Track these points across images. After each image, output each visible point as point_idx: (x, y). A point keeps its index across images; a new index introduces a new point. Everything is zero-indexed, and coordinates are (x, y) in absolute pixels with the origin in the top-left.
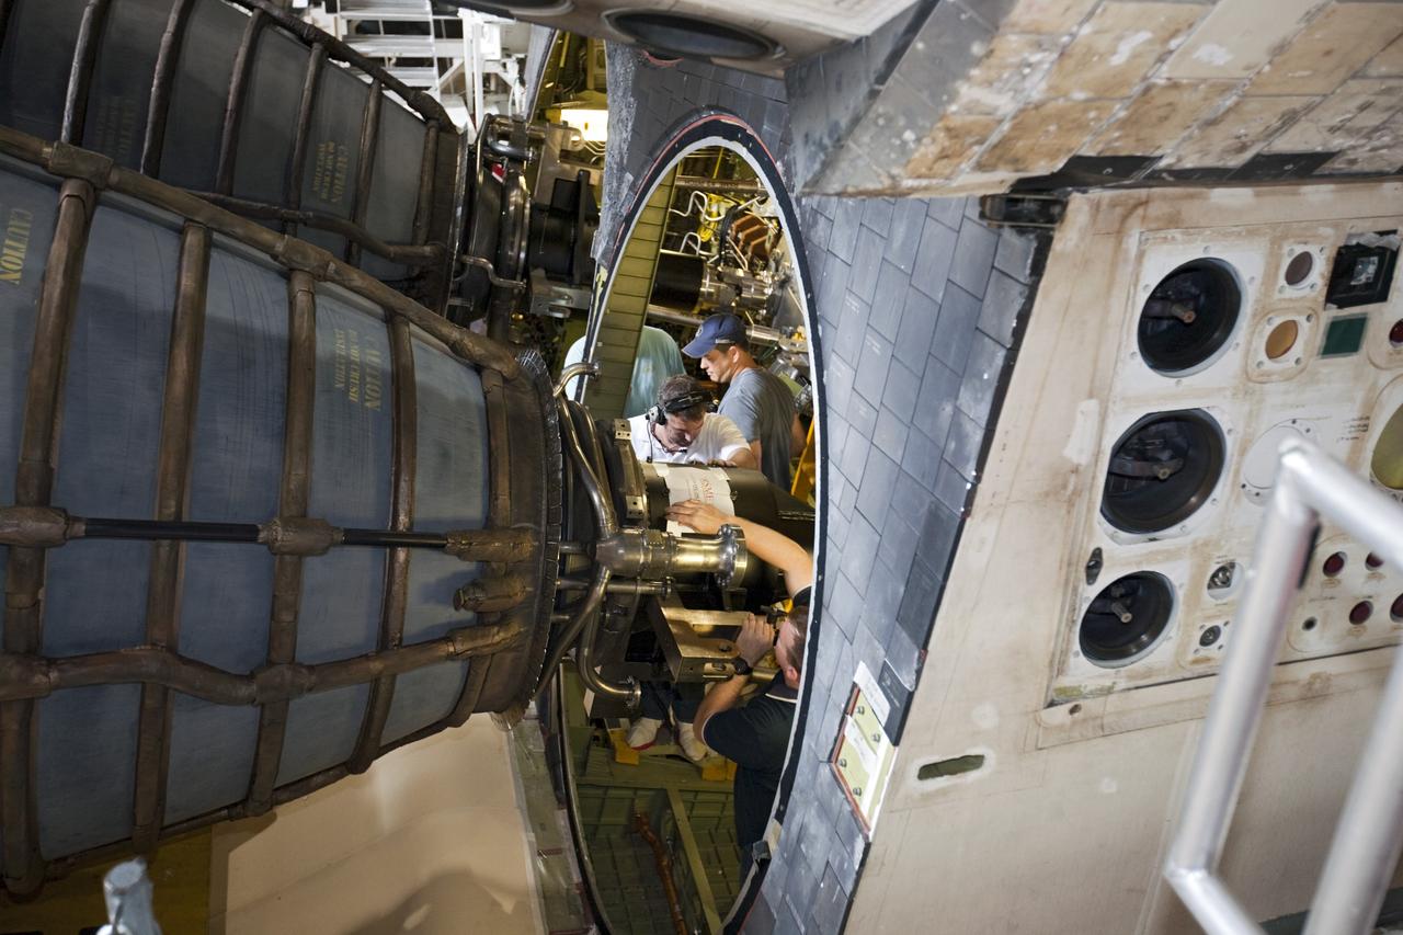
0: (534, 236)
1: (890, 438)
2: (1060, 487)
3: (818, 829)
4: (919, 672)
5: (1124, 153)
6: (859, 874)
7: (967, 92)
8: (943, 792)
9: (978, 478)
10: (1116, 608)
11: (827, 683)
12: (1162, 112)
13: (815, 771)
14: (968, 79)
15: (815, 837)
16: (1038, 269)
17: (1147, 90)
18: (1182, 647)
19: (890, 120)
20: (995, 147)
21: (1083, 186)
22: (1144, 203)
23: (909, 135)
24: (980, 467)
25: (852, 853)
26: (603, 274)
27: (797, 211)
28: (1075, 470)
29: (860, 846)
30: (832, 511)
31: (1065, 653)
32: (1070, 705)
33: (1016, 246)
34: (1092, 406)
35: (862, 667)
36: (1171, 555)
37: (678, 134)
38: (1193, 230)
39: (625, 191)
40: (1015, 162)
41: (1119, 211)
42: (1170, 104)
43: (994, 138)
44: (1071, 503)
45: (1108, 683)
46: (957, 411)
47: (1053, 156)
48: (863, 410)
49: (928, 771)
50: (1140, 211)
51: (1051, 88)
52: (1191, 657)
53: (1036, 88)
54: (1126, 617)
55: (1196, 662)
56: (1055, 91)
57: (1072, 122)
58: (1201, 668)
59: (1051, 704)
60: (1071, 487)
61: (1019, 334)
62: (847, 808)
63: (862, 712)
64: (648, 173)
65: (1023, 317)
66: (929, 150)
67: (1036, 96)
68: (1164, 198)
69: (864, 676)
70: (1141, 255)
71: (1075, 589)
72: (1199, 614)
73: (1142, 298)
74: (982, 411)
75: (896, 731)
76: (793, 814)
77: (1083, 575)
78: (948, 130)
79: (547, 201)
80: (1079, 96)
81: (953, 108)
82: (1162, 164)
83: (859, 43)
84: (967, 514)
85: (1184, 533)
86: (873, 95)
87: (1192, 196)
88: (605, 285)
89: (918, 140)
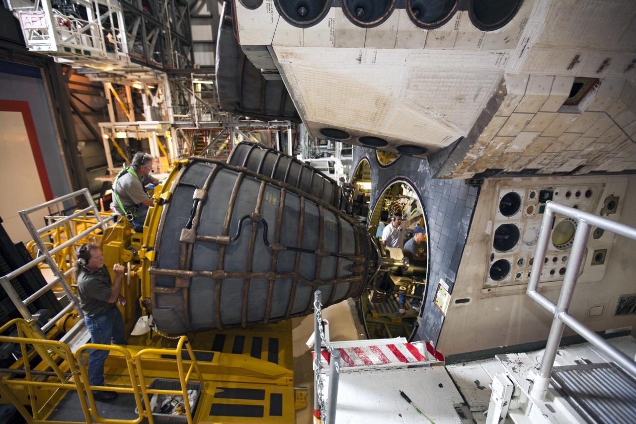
0: (354, 206)
1: (445, 232)
2: (485, 239)
3: (431, 316)
4: (456, 278)
5: (497, 168)
6: (443, 324)
7: (468, 155)
8: (461, 307)
9: (467, 236)
10: (497, 268)
11: (432, 285)
12: (505, 159)
13: (430, 304)
14: (468, 152)
15: (431, 318)
16: (479, 193)
17: (502, 154)
18: (512, 278)
19: (452, 161)
20: (472, 166)
21: (487, 177)
22: (499, 181)
23: (456, 164)
24: (468, 234)
25: (441, 320)
26: (371, 211)
27: (420, 192)
28: (488, 236)
29: (443, 318)
30: (432, 249)
31: (487, 277)
32: (488, 289)
33: (474, 190)
34: (490, 222)
35: (441, 279)
36: (509, 256)
37: (389, 181)
38: (509, 186)
39: (376, 194)
40: (476, 170)
41: (494, 182)
42: (507, 157)
43: (472, 165)
44: (487, 243)
45: (496, 285)
46: (462, 223)
47: (483, 168)
48: (438, 227)
49: (457, 302)
50: (499, 182)
51: (484, 154)
52: (515, 280)
53: (481, 154)
54: (500, 270)
55: (516, 281)
56: (485, 155)
57: (488, 162)
58: (517, 283)
59: (484, 288)
60: (487, 239)
61: (475, 206)
62: (439, 310)
63: (441, 290)
64: (382, 190)
65: (476, 203)
66: (460, 167)
67: (481, 155)
68: (504, 180)
69: (442, 281)
70: (499, 191)
71: (488, 262)
72: (516, 270)
73: (500, 200)
74: (468, 222)
75: (450, 291)
76: (425, 314)
77: (490, 259)
78: (464, 162)
79: (356, 199)
80: (489, 155)
81: (465, 158)
82: (505, 170)
83: (446, 148)
84: (465, 244)
85: (511, 251)
86: (449, 157)
87: (509, 180)
88: (371, 214)
89: (458, 165)
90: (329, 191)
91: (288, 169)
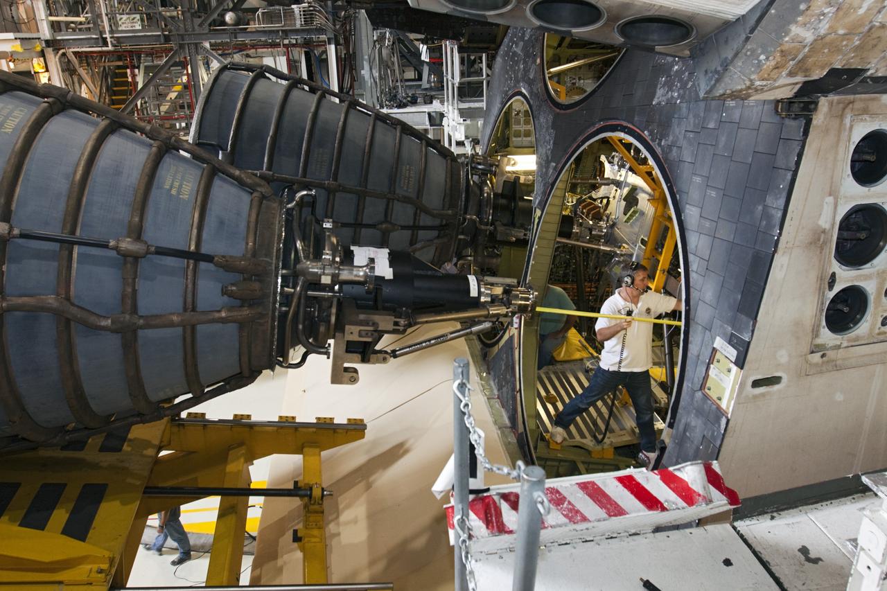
0: (495, 208)
1: (726, 232)
2: (816, 240)
3: (696, 423)
4: (753, 331)
5: (853, 67)
6: (724, 435)
7: (795, 30)
8: (763, 395)
9: (780, 234)
10: (840, 306)
11: (695, 353)
12: (874, 42)
13: (692, 397)
14: (796, 22)
15: (695, 427)
16: (806, 133)
17: (871, 29)
18: (873, 325)
19: (753, 51)
20: (800, 61)
21: (825, 92)
22: (852, 102)
23: (762, 57)
24: (781, 228)
25: (719, 426)
26: (538, 213)
27: (658, 151)
28: (824, 231)
29: (724, 421)
30: (693, 276)
31: (819, 326)
32: (821, 353)
33: (794, 126)
34: (830, 199)
35: (718, 339)
36: (868, 277)
37: (580, 139)
38: (873, 115)
39: (551, 171)
40: (806, 71)
41: (841, 106)
42: (879, 37)
43: (800, 57)
44: (822, 248)
45: (838, 343)
46: (765, 207)
47: (823, 68)
48: (707, 224)
49: (756, 384)
50: (851, 106)
51: (830, 27)
52: (877, 331)
53: (824, 27)
54: (846, 309)
55: (879, 334)
56: (832, 29)
57: (835, 49)
58: (881, 338)
59: (812, 352)
60: (822, 240)
61: (798, 163)
62: (714, 407)
63: (718, 361)
64: (564, 161)
65: (800, 156)
66: (772, 63)
67: (822, 32)
68: (861, 100)
69: (719, 343)
70: (851, 127)
71: (824, 293)
72: (880, 309)
73: (852, 148)
74: (782, 202)
75: (740, 362)
76: (680, 421)
77: (827, 287)
78: (782, 51)
79: (500, 191)
80: (841, 32)
81: (787, 39)
82: (869, 73)
83: (741, 20)
84: (775, 251)
85: (872, 266)
86: (747, 39)
87: (873, 99)
88: (540, 218)
89: (767, 58)
90: (438, 172)
91: (341, 123)
